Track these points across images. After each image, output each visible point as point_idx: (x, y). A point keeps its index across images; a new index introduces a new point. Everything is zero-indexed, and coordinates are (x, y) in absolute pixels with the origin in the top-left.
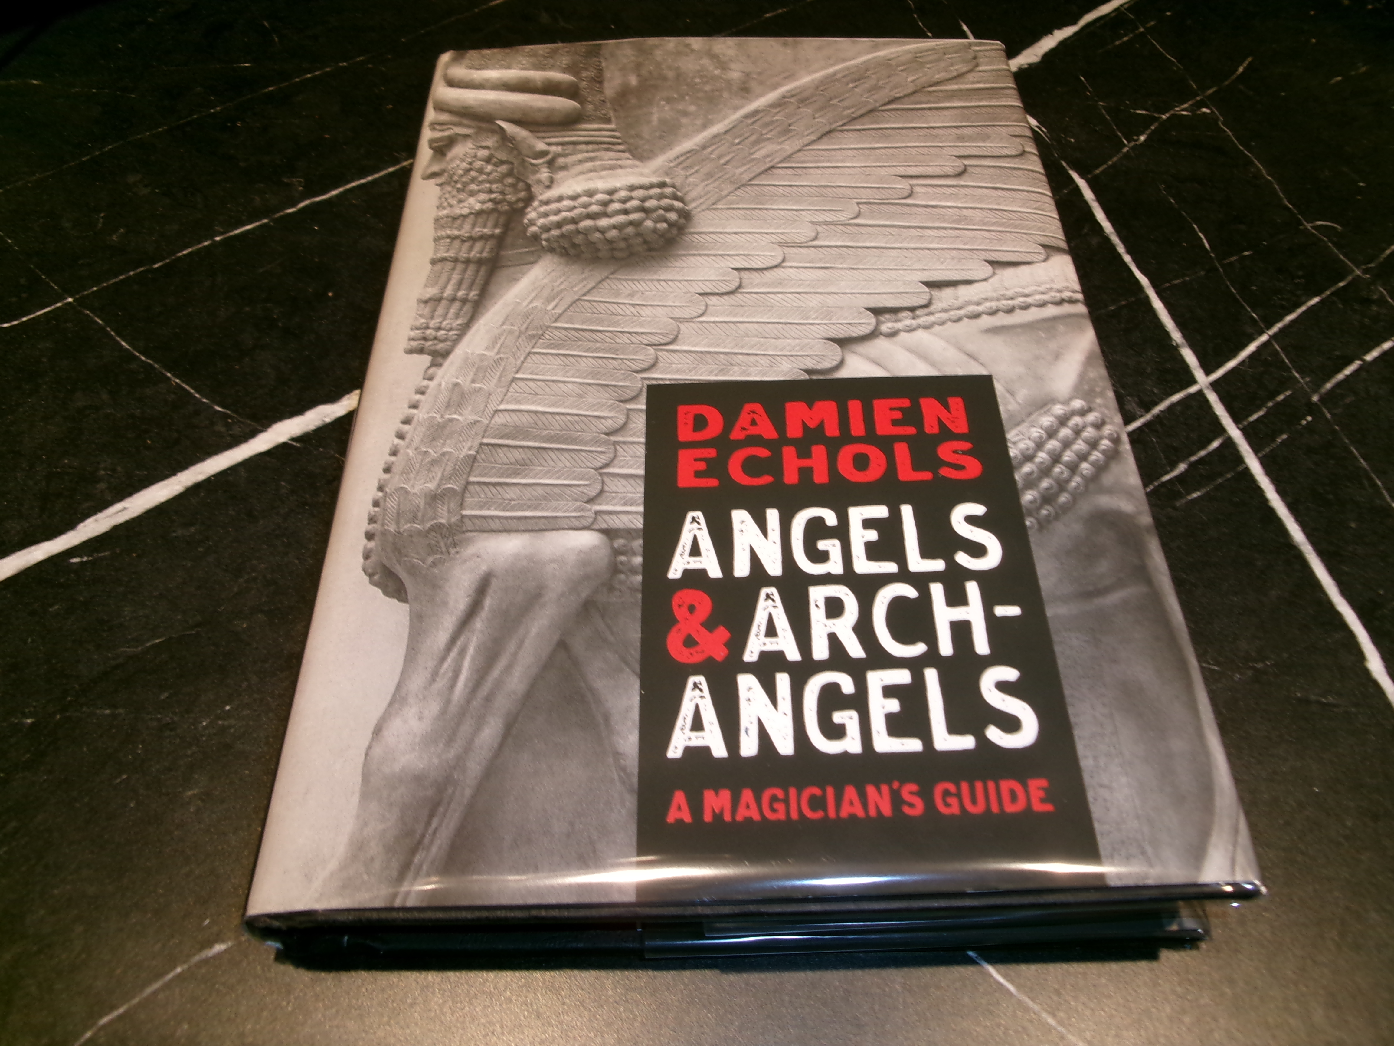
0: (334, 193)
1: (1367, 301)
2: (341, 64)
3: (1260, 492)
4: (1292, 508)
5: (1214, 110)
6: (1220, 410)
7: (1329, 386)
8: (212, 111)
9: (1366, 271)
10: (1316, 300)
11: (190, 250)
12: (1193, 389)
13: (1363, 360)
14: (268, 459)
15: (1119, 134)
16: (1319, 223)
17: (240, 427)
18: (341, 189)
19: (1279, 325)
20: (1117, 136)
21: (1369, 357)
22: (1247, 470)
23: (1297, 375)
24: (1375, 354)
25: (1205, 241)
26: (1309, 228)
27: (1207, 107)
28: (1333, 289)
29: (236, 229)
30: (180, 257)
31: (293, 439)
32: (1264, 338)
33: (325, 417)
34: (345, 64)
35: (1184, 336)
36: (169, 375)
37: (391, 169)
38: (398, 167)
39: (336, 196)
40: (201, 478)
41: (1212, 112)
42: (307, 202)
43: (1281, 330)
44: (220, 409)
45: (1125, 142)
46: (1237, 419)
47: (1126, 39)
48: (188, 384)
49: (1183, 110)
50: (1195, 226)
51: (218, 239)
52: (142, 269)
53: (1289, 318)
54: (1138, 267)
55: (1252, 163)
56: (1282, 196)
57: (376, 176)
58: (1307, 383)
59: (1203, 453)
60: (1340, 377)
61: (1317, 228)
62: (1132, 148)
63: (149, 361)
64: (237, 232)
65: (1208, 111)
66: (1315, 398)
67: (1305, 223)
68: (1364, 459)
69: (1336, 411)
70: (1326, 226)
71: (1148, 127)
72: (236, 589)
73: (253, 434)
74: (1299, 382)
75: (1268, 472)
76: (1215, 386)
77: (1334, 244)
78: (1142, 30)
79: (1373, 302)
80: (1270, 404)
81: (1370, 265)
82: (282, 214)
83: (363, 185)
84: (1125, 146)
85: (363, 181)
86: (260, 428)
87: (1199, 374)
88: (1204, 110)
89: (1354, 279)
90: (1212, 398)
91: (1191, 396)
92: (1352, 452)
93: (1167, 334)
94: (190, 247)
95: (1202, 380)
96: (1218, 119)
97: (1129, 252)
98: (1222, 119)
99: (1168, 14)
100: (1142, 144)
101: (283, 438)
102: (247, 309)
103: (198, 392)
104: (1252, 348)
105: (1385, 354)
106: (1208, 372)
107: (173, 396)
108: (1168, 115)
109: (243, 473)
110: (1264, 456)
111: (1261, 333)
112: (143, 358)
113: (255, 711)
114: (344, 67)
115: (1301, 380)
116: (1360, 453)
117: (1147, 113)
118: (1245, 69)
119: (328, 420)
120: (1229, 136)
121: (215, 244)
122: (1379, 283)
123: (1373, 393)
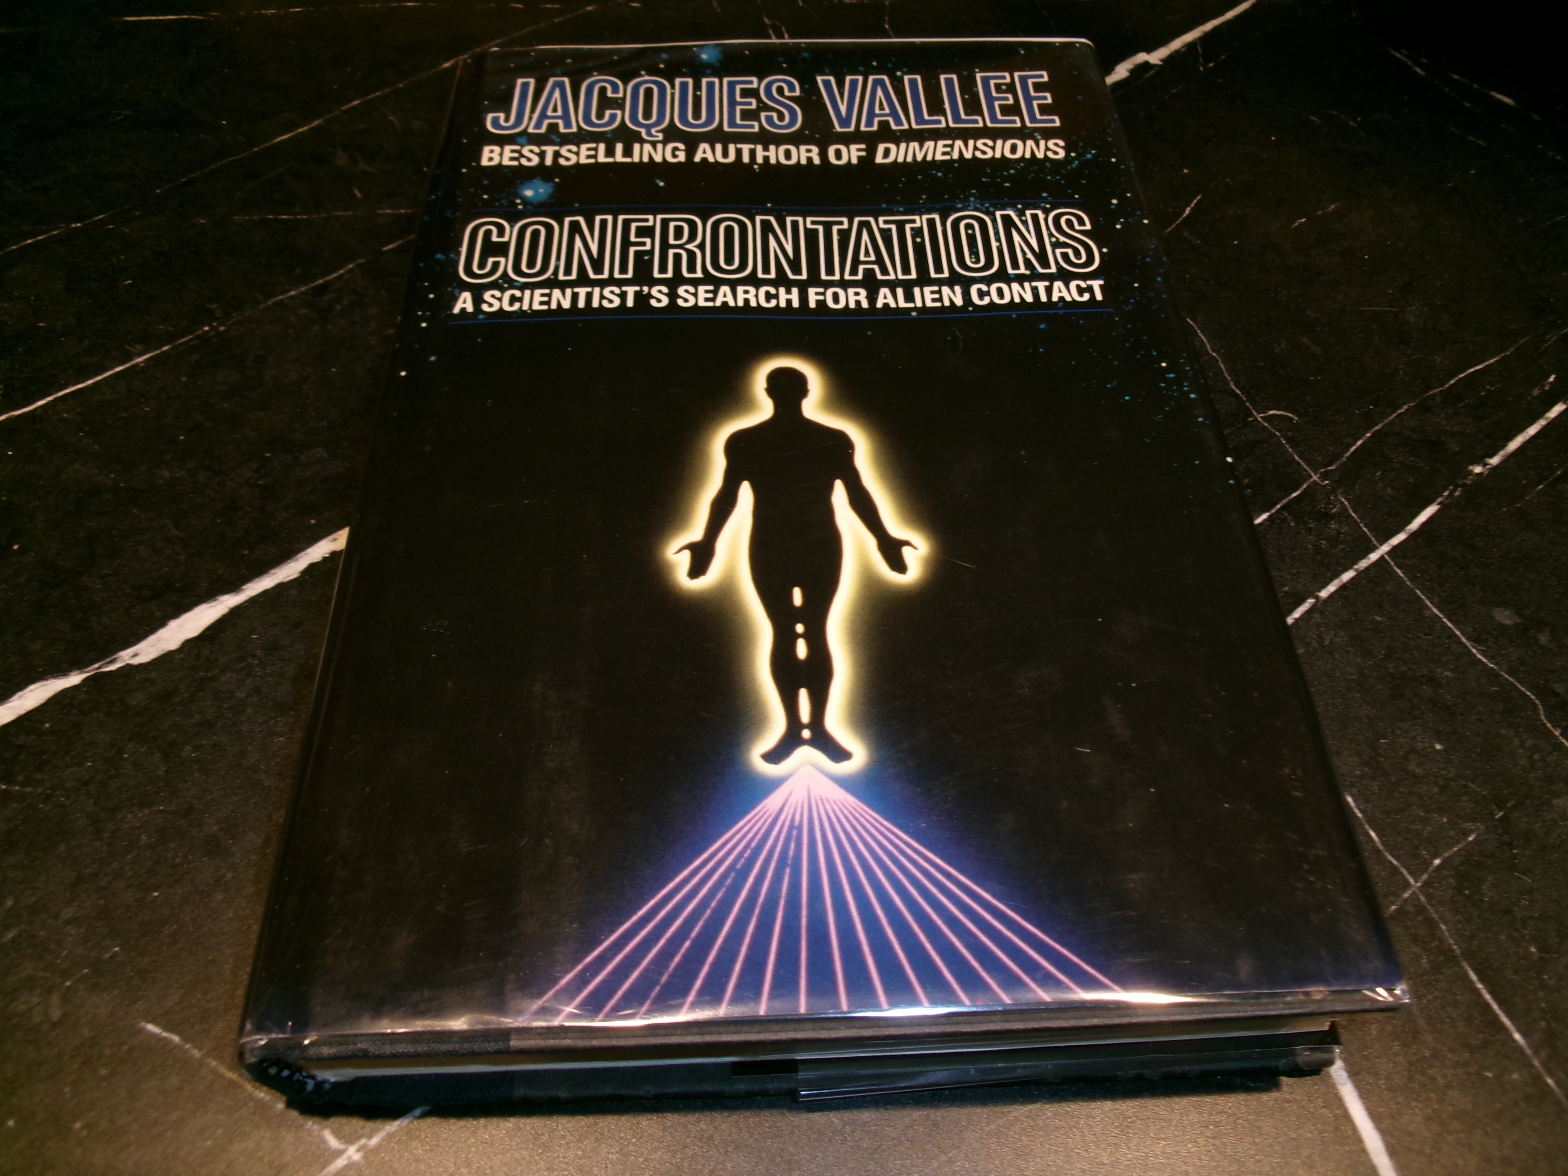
0: (40, 403)
1: (1327, 516)
2: (74, 225)
9: (1324, 476)
13: (1317, 598)
16: (1272, 412)
21: (1324, 594)
24: (1332, 588)
28: (1284, 502)
34: (79, 225)
38: (128, 365)
56: (1229, 378)
79: (1332, 517)
81: (1329, 468)
89: (1308, 486)
105: (1343, 587)
118: (1192, 209)
122: (1341, 490)
123: (1327, 642)
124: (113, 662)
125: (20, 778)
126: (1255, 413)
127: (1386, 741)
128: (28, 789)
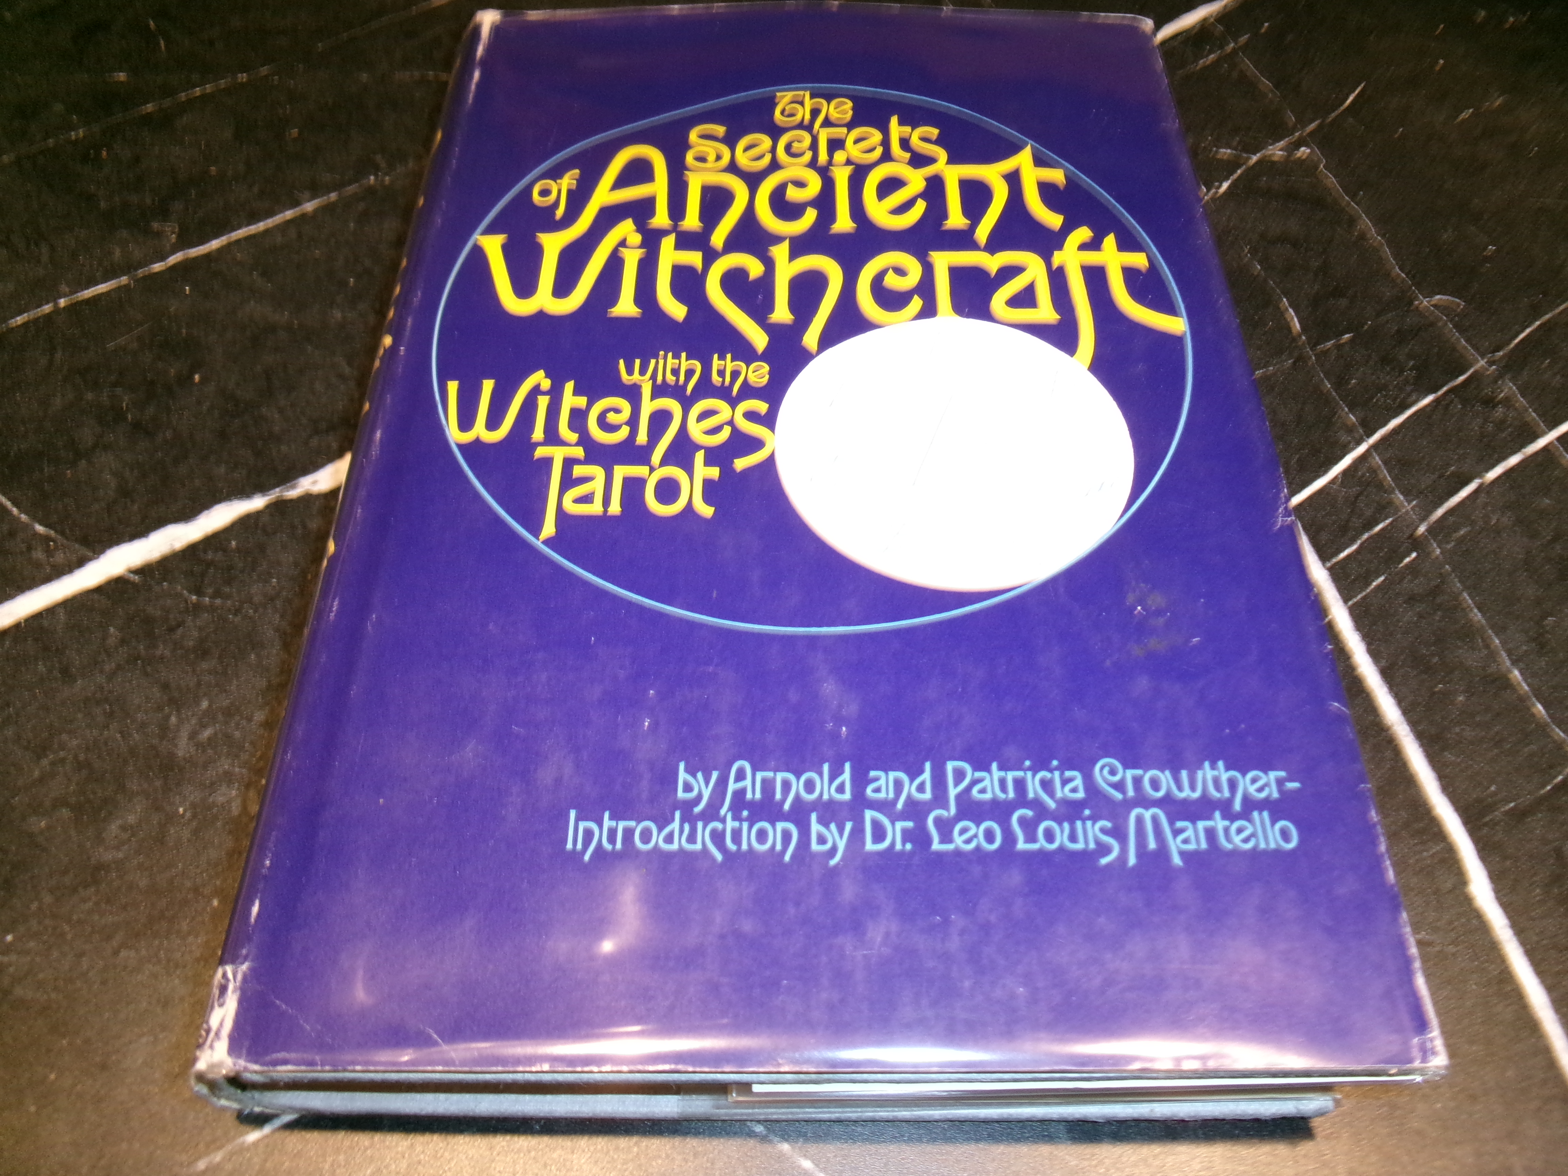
0: (214, 243)
1: (1492, 401)
4: (1387, 674)
5: (1316, 150)
7: (1440, 512)
9: (1492, 362)
10: (1428, 399)
11: (25, 316)
13: (1482, 480)
14: (95, 598)
16: (1438, 298)
17: (64, 553)
18: (223, 239)
19: (1381, 433)
21: (1490, 476)
22: (1332, 623)
23: (1401, 498)
24: (1498, 471)
25: (1296, 320)
26: (1426, 304)
27: (1307, 146)
28: (1449, 386)
29: (87, 289)
30: (12, 325)
31: (130, 572)
32: (1363, 448)
33: (176, 541)
34: (244, 75)
37: (289, 214)
39: (217, 247)
40: (8, 621)
41: (1313, 152)
42: (178, 255)
43: (1384, 438)
44: (41, 529)
45: (1204, 190)
46: (1323, 556)
47: (1211, 58)
49: (1277, 149)
50: (1284, 300)
51: (62, 302)
53: (1393, 424)
55: (1360, 218)
56: (1394, 262)
58: (1413, 508)
60: (1453, 502)
61: (1436, 304)
62: (1211, 198)
64: (85, 293)
65: (1308, 151)
66: (1422, 529)
68: (1480, 611)
69: (1448, 547)
70: (1446, 301)
71: (1234, 171)
72: (37, 774)
73: (81, 562)
74: (1404, 507)
75: (1359, 626)
76: (1301, 512)
77: (1455, 326)
78: (1232, 46)
79: (1500, 402)
80: (1364, 537)
81: (1497, 354)
82: (146, 270)
86: (90, 554)
88: (1303, 149)
89: (1474, 372)
92: (1464, 601)
94: (29, 312)
96: (1319, 162)
98: (1324, 161)
99: (1266, 25)
100: (1224, 193)
101: (118, 570)
103: (17, 505)
104: (1345, 463)
105: (1509, 471)
108: (1258, 157)
109: (62, 615)
111: (1359, 443)
116: (1474, 603)
117: (1234, 153)
118: (1356, 97)
119: (180, 545)
120: (1332, 182)
121: (57, 311)
122: (1508, 376)
123: (1493, 522)
124: (294, 487)
125: (210, 591)
126: (1421, 297)
127: (1554, 619)
128: (218, 601)
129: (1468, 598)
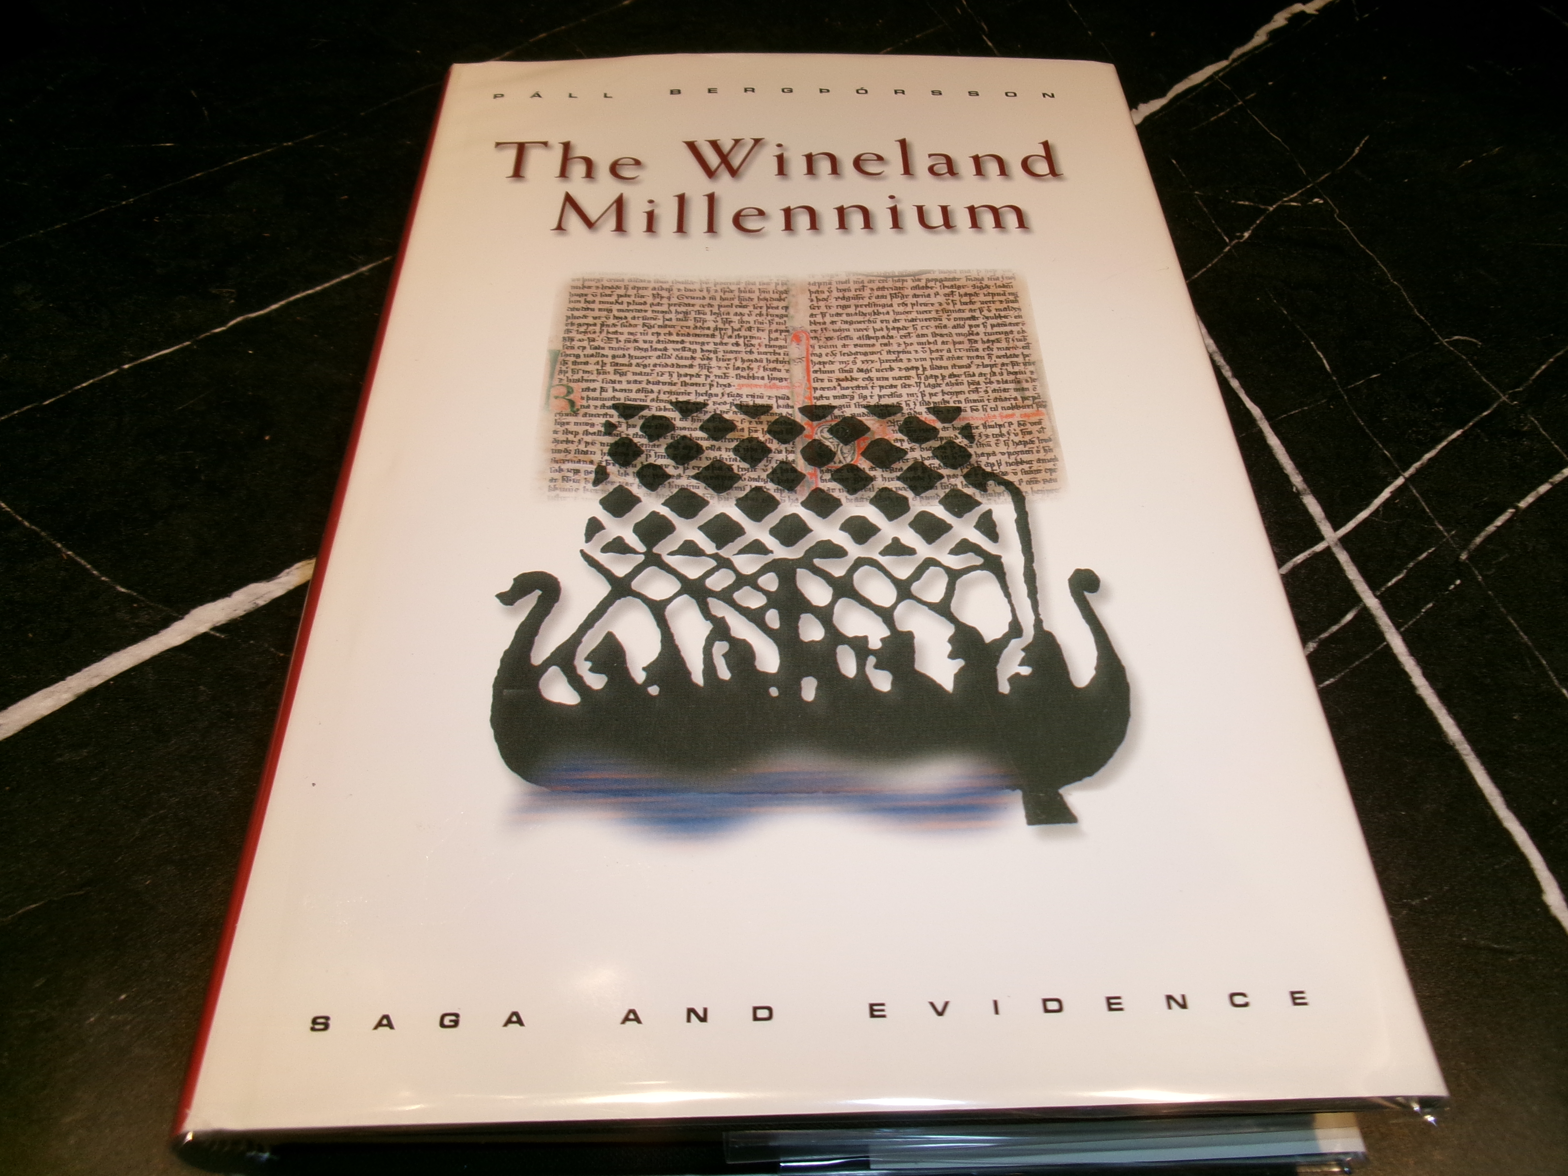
3: (1405, 677)
4: (1443, 696)
5: (1329, 200)
6: (1352, 573)
7: (1478, 540)
8: (124, 203)
10: (1459, 432)
11: (91, 381)
12: (1320, 547)
14: (184, 655)
15: (1219, 230)
17: (149, 614)
18: (283, 303)
19: (1417, 465)
20: (1217, 232)
22: (1388, 647)
23: (1441, 528)
25: (1325, 361)
26: (1446, 344)
27: (1320, 197)
29: (150, 355)
30: (78, 390)
31: (215, 629)
32: (1400, 481)
33: (257, 599)
35: (1305, 480)
36: (59, 545)
37: (345, 277)
39: (276, 310)
40: (96, 682)
41: (1326, 202)
42: (239, 319)
43: (1418, 471)
44: (123, 590)
45: (1227, 240)
46: (1373, 586)
47: (1222, 114)
48: (83, 558)
49: (1292, 200)
50: (1312, 343)
51: (126, 366)
52: (29, 407)
53: (1427, 456)
54: (1248, 394)
55: (1377, 264)
57: (327, 285)
58: (1452, 537)
59: (1335, 628)
60: (1491, 528)
61: (1455, 344)
62: (1234, 247)
63: (33, 527)
64: (150, 358)
65: (1321, 202)
66: (1464, 556)
67: (1440, 338)
68: (1526, 634)
69: (1489, 573)
70: (1463, 341)
71: (1254, 222)
72: (137, 833)
73: (165, 623)
74: (1444, 537)
75: (1413, 650)
76: (1345, 542)
77: (1475, 364)
78: (1240, 103)
80: (1411, 565)
82: (208, 334)
83: (309, 295)
84: (1226, 245)
85: (310, 292)
86: (176, 614)
87: (1325, 528)
88: (1316, 200)
90: (1343, 557)
91: (1316, 555)
92: (1509, 624)
93: (1286, 478)
94: (93, 378)
95: (1330, 535)
96: (1333, 211)
97: (1236, 375)
98: (1337, 211)
99: (1270, 83)
100: (1245, 242)
101: (203, 629)
102: (161, 457)
103: (96, 567)
104: (1386, 494)
106: (1336, 527)
107: (63, 573)
108: (1274, 206)
109: (150, 674)
110: (1406, 630)
111: (1396, 477)
112: (27, 524)
113: (160, 999)
114: (289, 146)
115: (1446, 534)
116: (1519, 626)
117: (1252, 204)
119: (261, 602)
120: (1347, 230)
121: (122, 374)
129: (1512, 621)
